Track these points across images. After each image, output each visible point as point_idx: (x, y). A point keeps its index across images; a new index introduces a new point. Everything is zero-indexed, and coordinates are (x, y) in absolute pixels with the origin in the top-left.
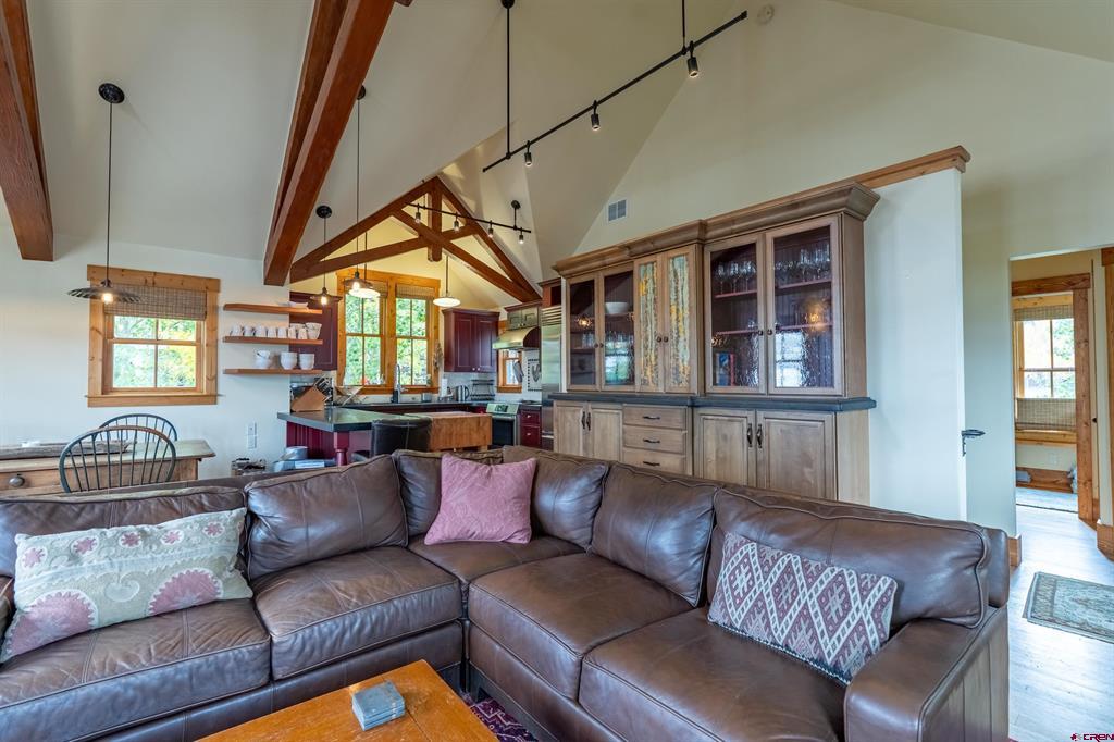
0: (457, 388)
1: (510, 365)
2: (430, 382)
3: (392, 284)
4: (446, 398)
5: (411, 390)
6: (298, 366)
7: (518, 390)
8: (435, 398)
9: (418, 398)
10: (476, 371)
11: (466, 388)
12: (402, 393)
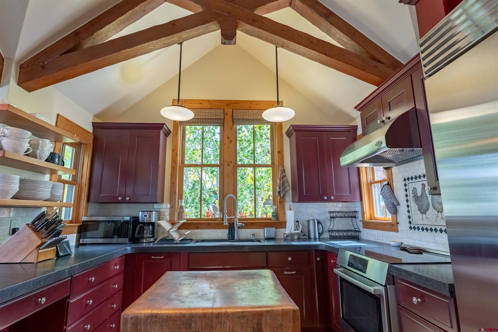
0: (308, 221)
1: (376, 190)
2: (276, 215)
3: (229, 111)
4: (292, 236)
5: (252, 223)
7: (393, 227)
8: (280, 236)
9: (260, 233)
10: (329, 200)
11: (319, 223)
12: (239, 228)
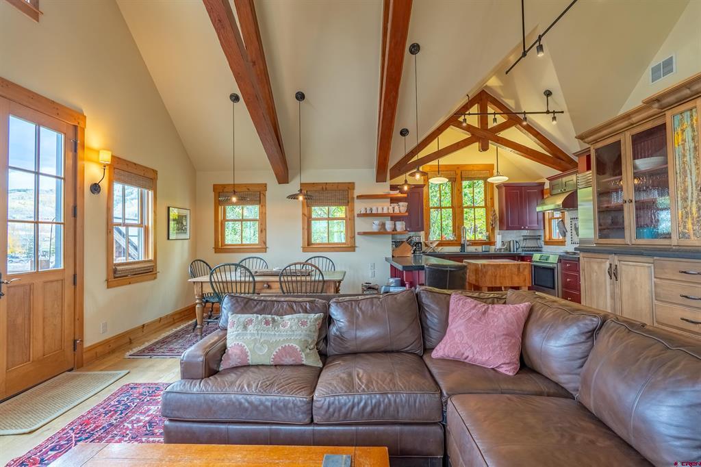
0: (510, 242)
1: (554, 223)
2: (489, 237)
3: (458, 172)
4: (500, 249)
5: (474, 243)
6: (395, 229)
7: (562, 243)
8: (492, 249)
9: (480, 249)
10: (524, 229)
11: (517, 242)
12: (468, 245)
